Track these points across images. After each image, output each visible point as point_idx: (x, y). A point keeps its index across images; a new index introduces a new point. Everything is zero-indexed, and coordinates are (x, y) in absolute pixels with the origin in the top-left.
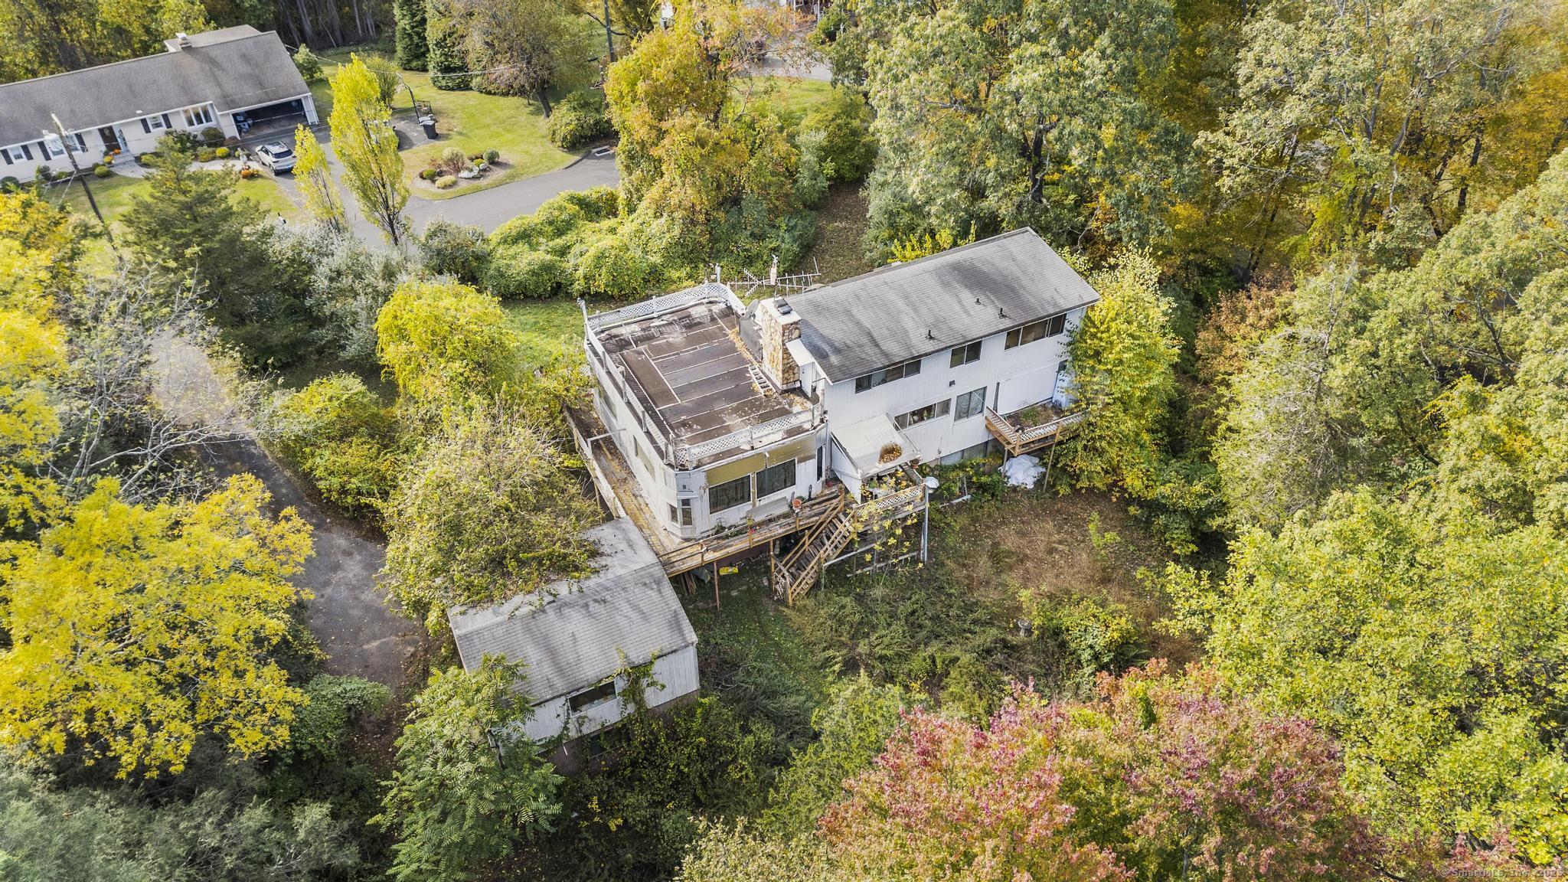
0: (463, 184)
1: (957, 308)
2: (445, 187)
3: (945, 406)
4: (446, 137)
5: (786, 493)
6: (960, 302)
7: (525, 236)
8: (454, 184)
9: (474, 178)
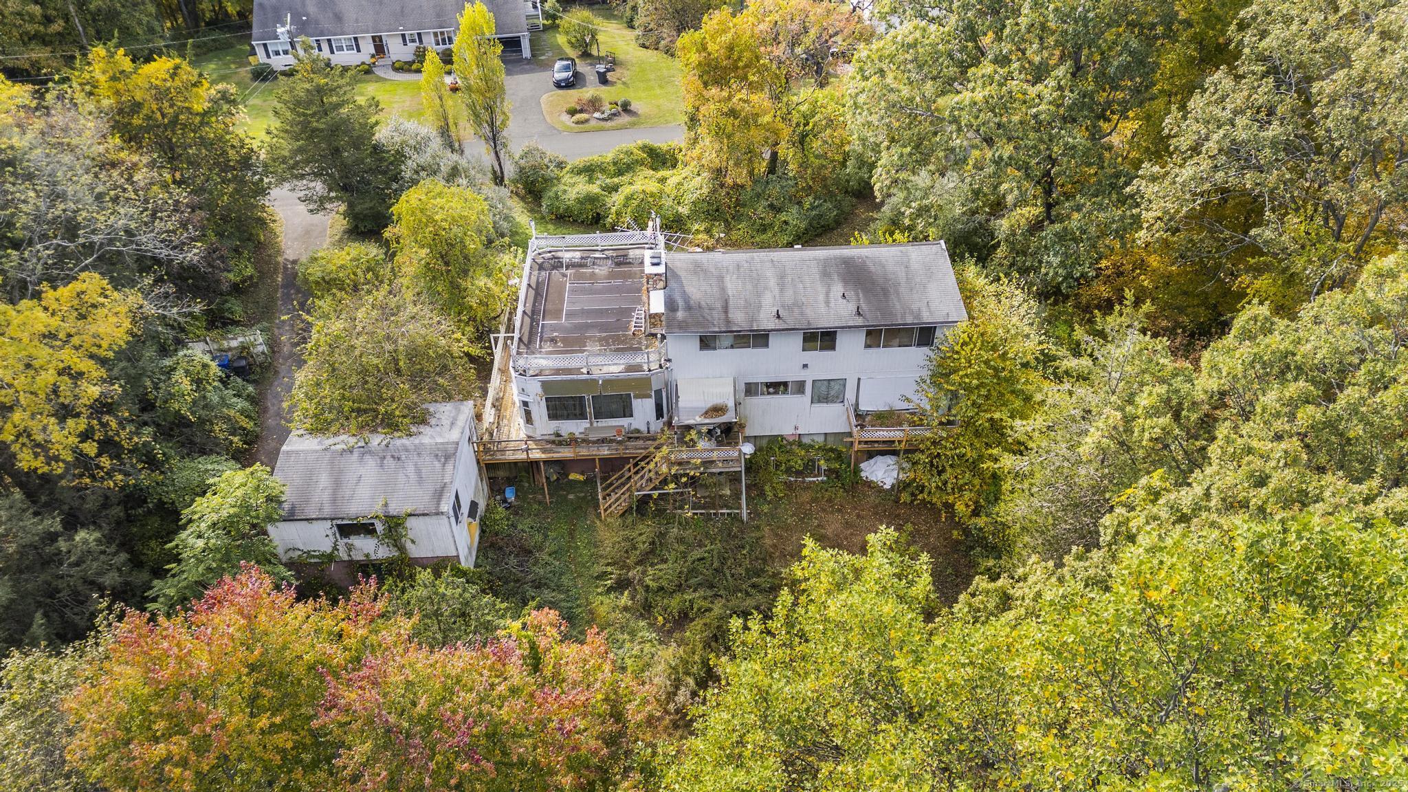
0: (593, 123)
1: (821, 298)
2: (577, 123)
3: (800, 387)
4: (613, 84)
5: (623, 422)
6: (827, 294)
7: (589, 171)
8: (587, 121)
9: (603, 119)
